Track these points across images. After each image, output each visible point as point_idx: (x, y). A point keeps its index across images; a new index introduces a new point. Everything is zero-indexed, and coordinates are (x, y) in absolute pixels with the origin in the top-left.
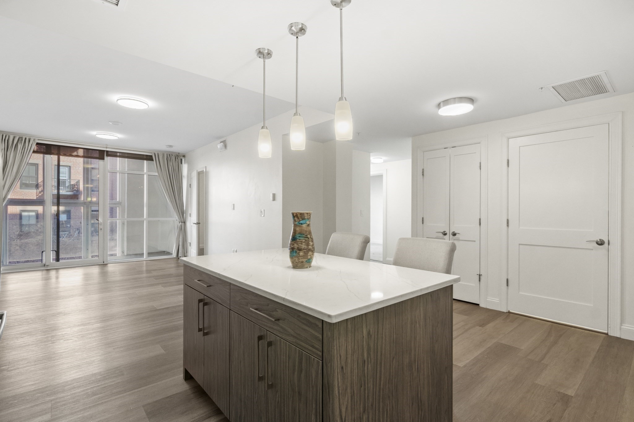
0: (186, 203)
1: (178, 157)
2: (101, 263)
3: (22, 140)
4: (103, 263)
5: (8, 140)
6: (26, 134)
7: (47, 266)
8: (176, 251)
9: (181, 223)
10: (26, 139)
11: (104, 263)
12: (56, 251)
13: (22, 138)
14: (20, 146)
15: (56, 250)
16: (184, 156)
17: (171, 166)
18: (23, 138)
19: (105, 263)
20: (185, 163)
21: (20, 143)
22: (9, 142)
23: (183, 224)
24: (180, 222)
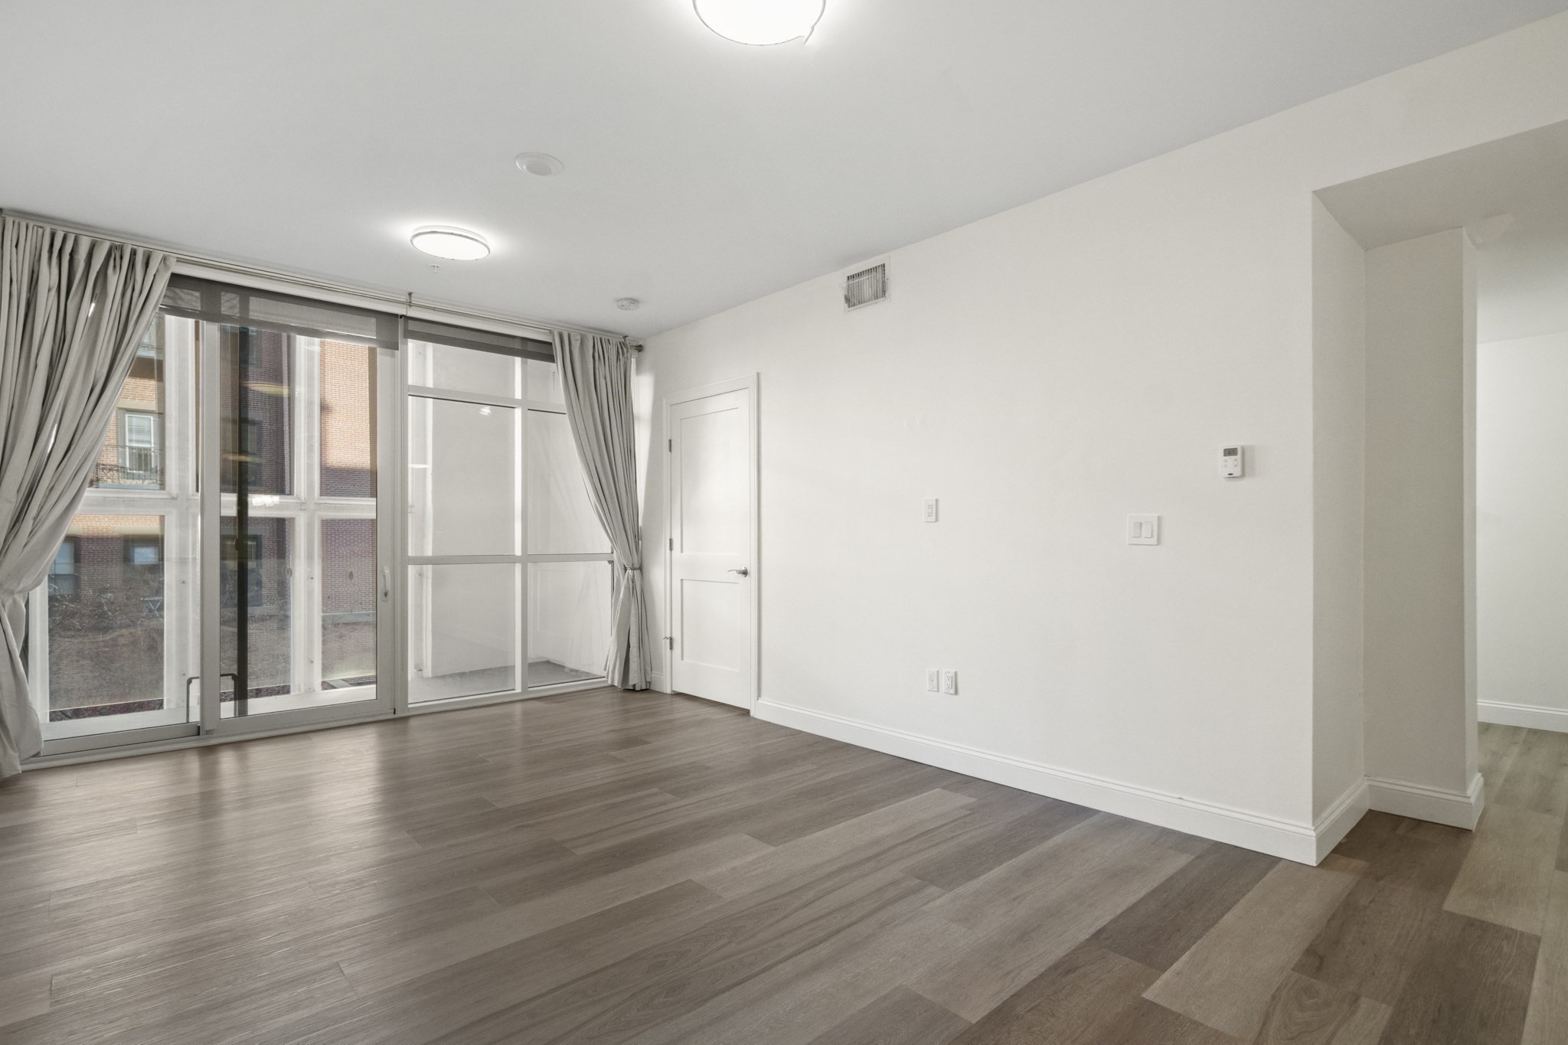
0: (645, 503)
1: (625, 350)
2: (386, 714)
3: (121, 258)
4: (392, 716)
5: (72, 255)
6: (136, 235)
7: (208, 732)
8: (620, 665)
9: (629, 571)
10: (134, 253)
11: (395, 713)
12: (234, 677)
13: (121, 248)
14: (115, 280)
15: (236, 673)
16: (640, 348)
17: (605, 378)
18: (124, 248)
19: (399, 714)
20: (638, 371)
21: (115, 266)
22: (76, 262)
23: (637, 573)
24: (626, 569)
